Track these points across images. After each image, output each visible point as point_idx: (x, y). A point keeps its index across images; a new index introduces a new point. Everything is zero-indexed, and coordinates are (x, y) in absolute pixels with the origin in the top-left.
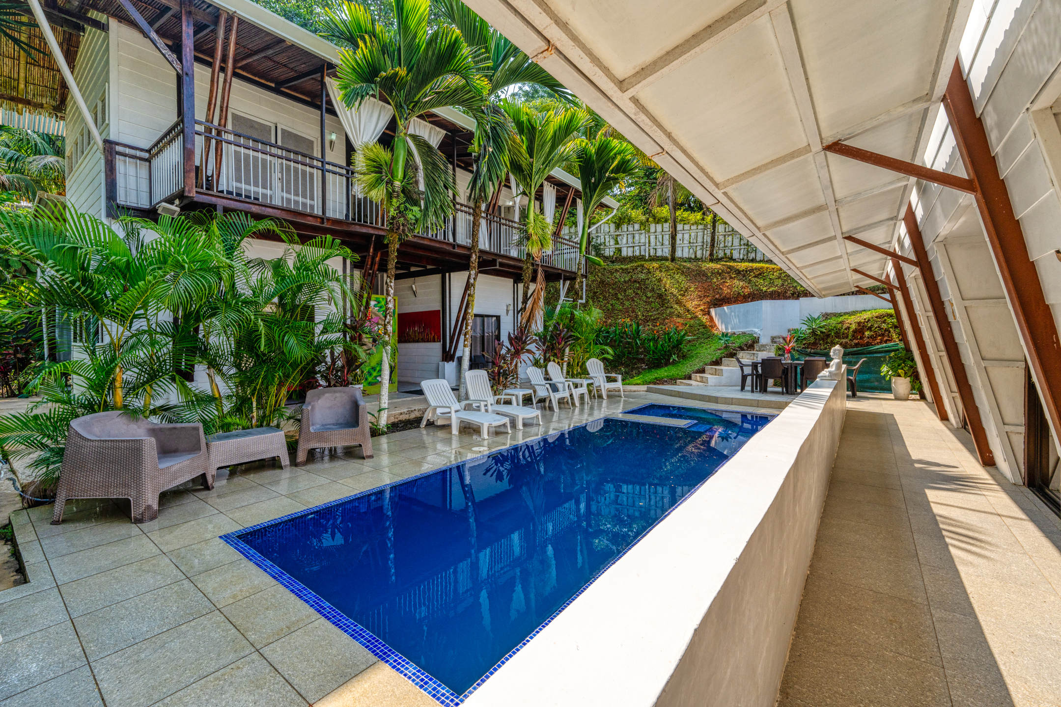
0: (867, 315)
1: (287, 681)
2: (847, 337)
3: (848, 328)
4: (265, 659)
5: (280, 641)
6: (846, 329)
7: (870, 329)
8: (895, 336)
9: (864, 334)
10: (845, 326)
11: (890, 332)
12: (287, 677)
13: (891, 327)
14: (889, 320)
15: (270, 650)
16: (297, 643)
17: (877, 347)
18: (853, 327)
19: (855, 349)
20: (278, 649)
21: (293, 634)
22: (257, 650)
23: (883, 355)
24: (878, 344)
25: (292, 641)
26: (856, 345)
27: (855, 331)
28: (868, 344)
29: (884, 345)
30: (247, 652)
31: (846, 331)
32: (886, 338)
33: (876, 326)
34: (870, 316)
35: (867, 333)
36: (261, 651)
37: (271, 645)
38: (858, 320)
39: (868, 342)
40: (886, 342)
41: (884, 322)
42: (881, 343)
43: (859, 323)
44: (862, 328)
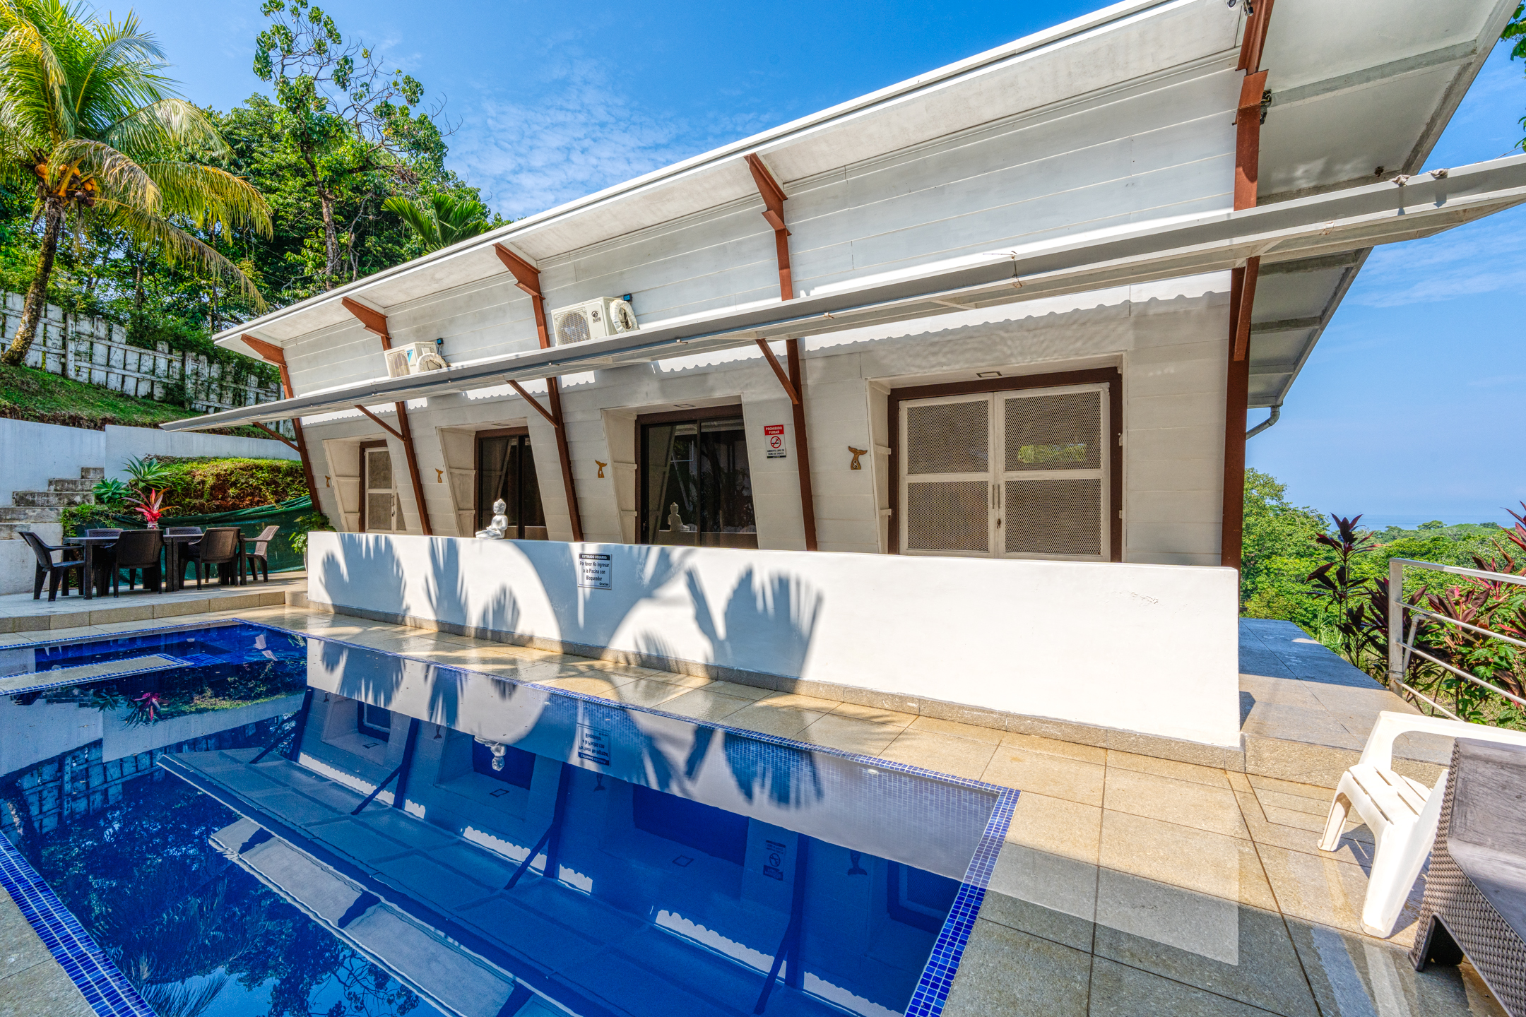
0: (227, 465)
1: (1096, 897)
2: (202, 496)
3: (203, 482)
4: (1094, 936)
5: (1056, 939)
6: (199, 483)
7: (234, 484)
8: (269, 496)
9: (225, 492)
10: (198, 479)
11: (261, 490)
12: (1093, 901)
13: (263, 484)
14: (259, 474)
15: (1079, 939)
16: (1044, 918)
17: (249, 511)
18: (211, 481)
19: (218, 514)
20: (1069, 932)
21: (1032, 932)
22: (1092, 954)
23: (257, 521)
24: (248, 506)
25: (1045, 926)
26: (218, 508)
27: (213, 488)
28: (235, 507)
29: (257, 508)
30: (1106, 964)
31: (199, 487)
32: (257, 499)
33: (243, 481)
34: (232, 466)
35: (232, 491)
36: (1090, 950)
37: (1071, 944)
38: (215, 471)
39: (233, 504)
40: (258, 503)
41: (252, 476)
42: (251, 505)
43: (218, 476)
44: (223, 482)
